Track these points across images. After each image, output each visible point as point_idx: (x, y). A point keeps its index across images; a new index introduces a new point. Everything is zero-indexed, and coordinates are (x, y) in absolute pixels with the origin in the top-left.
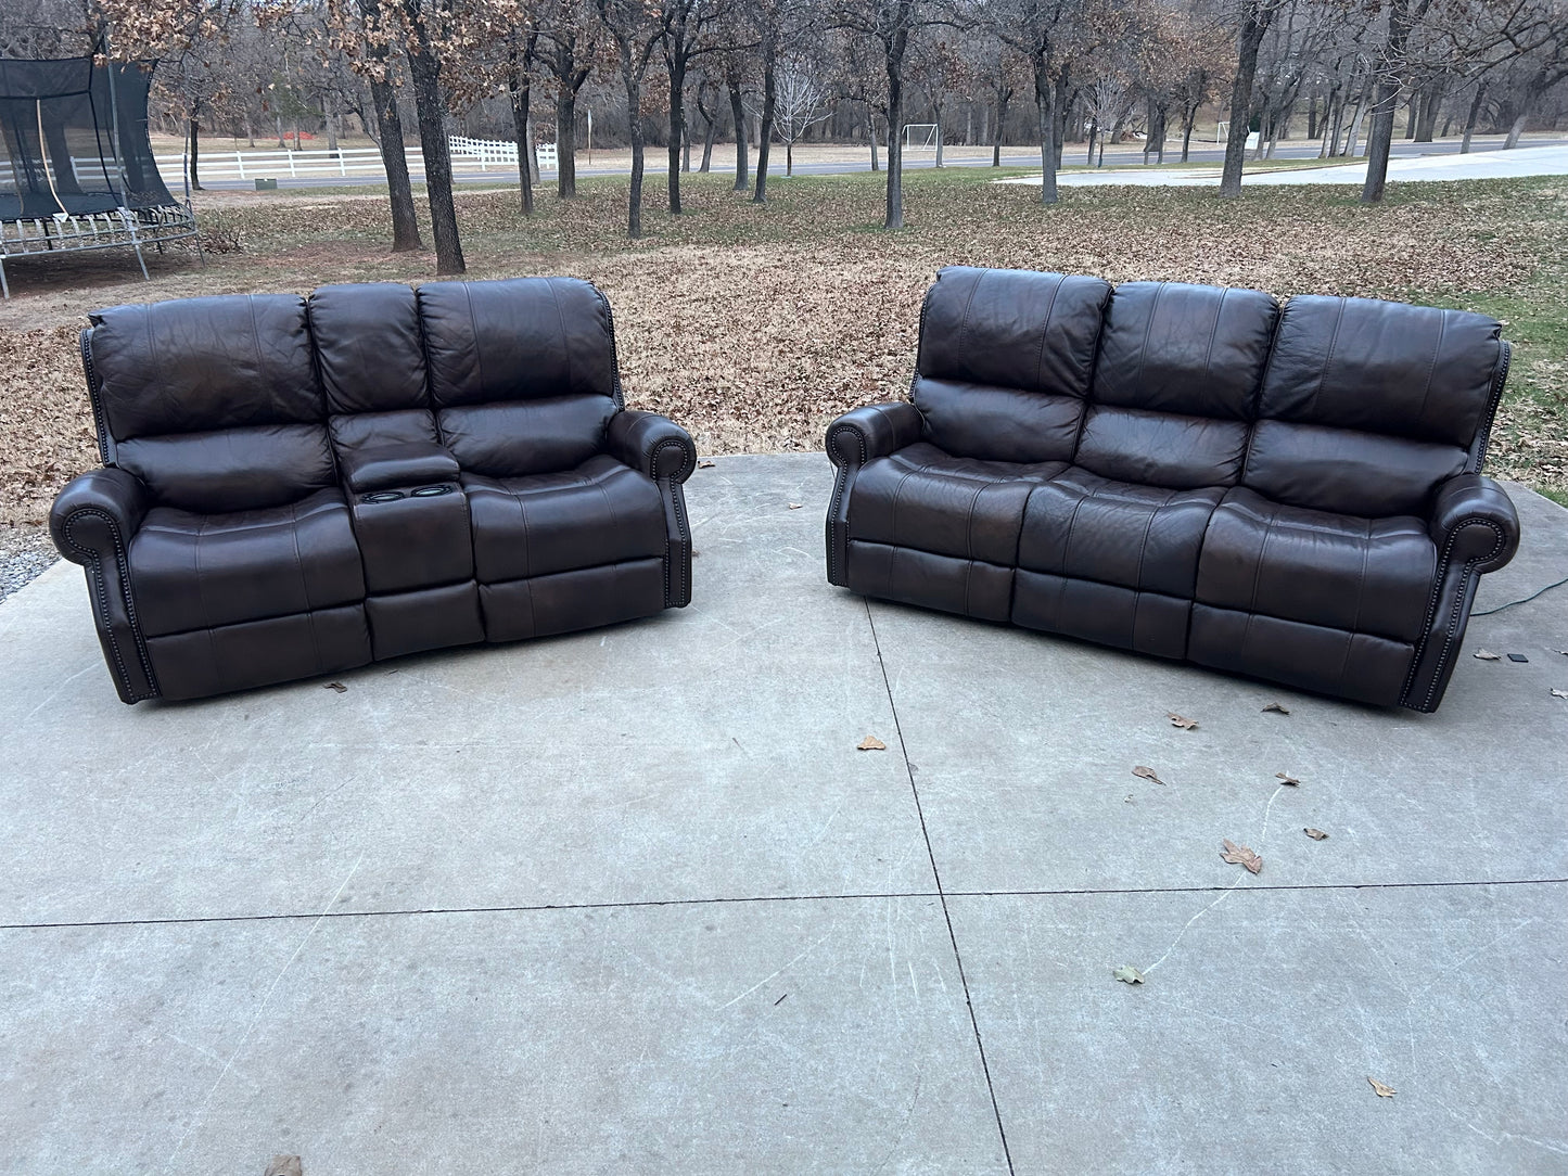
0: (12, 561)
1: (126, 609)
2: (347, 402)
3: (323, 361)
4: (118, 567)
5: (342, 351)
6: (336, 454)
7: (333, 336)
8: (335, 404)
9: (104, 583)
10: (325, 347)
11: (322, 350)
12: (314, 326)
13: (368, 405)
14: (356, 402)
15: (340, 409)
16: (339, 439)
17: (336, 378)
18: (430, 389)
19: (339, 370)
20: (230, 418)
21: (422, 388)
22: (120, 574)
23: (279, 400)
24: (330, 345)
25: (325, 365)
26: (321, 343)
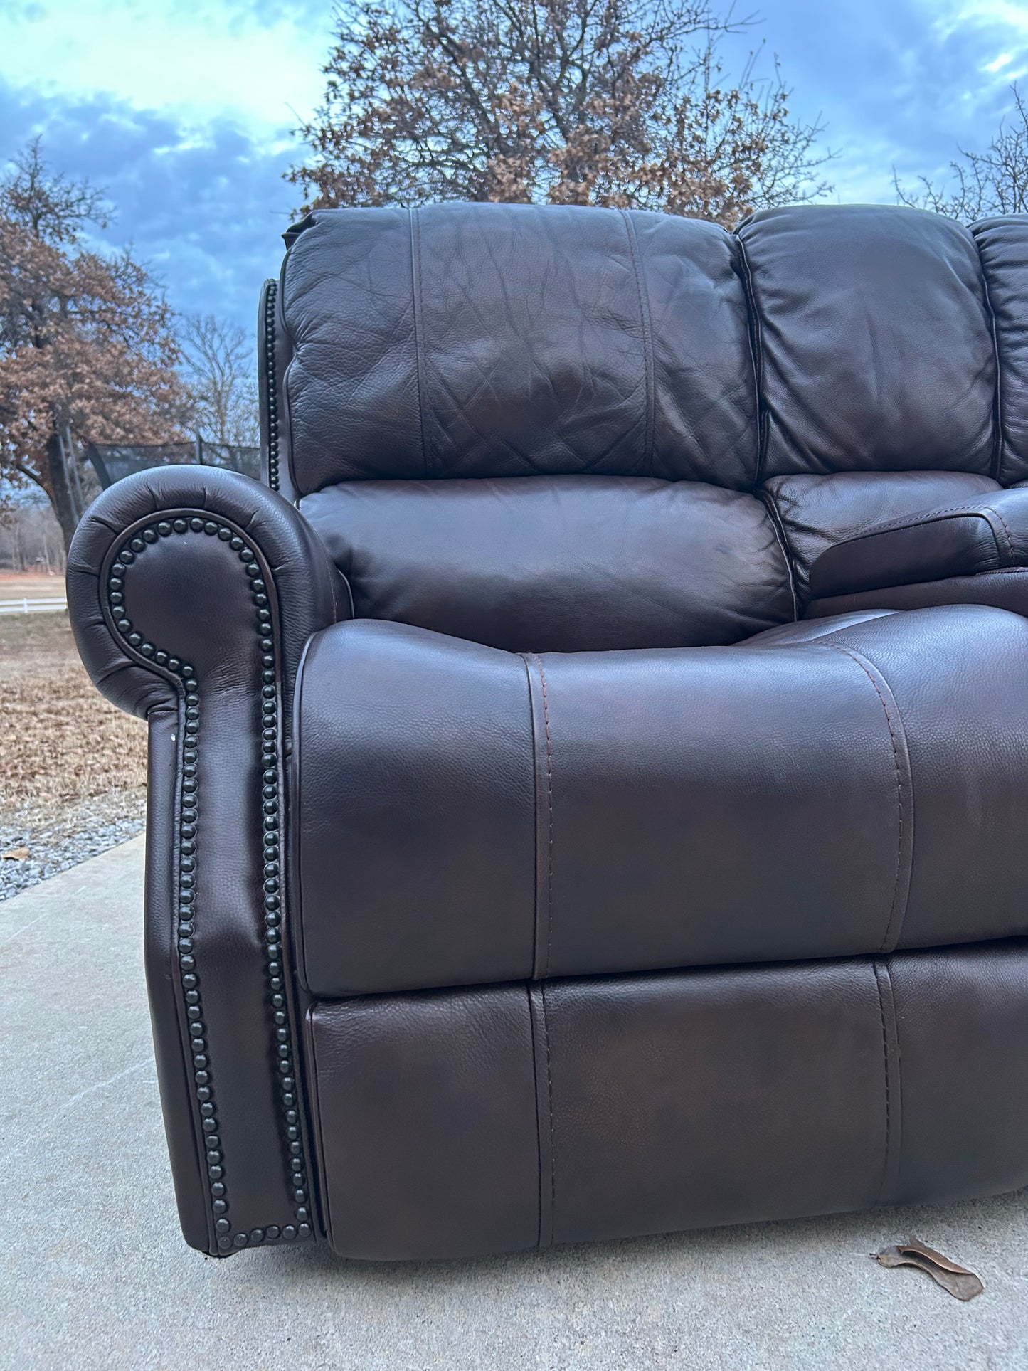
0: (101, 831)
1: (256, 881)
2: (819, 442)
3: (772, 344)
4: (257, 726)
5: (823, 315)
6: (793, 553)
7: (798, 285)
8: (786, 447)
9: (199, 778)
10: (779, 311)
11: (772, 319)
12: (755, 267)
13: (864, 452)
14: (836, 440)
15: (796, 459)
16: (802, 518)
17: (800, 380)
18: (1000, 433)
19: (810, 361)
20: (559, 448)
21: (985, 425)
22: (258, 750)
23: (673, 417)
24: (793, 303)
25: (777, 352)
26: (767, 304)
